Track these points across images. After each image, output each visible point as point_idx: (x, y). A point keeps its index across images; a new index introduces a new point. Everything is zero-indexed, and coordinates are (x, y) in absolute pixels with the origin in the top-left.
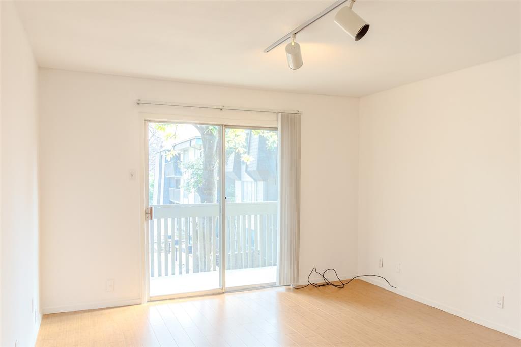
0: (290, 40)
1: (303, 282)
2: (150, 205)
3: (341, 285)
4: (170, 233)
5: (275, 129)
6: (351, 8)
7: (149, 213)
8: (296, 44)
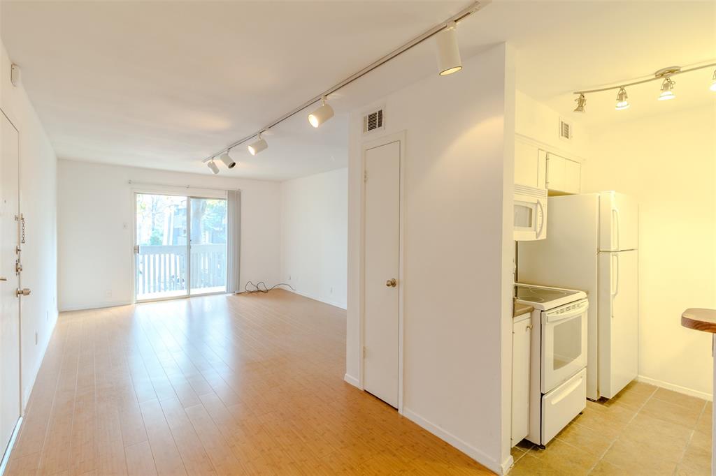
0: (211, 161)
1: (242, 290)
2: (137, 244)
3: (267, 291)
4: (173, 274)
5: (225, 199)
6: (227, 154)
7: (137, 249)
8: (214, 163)
